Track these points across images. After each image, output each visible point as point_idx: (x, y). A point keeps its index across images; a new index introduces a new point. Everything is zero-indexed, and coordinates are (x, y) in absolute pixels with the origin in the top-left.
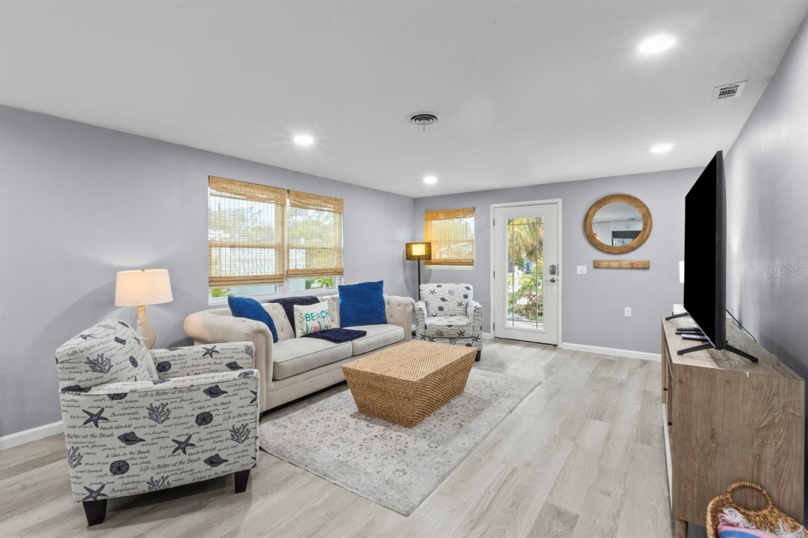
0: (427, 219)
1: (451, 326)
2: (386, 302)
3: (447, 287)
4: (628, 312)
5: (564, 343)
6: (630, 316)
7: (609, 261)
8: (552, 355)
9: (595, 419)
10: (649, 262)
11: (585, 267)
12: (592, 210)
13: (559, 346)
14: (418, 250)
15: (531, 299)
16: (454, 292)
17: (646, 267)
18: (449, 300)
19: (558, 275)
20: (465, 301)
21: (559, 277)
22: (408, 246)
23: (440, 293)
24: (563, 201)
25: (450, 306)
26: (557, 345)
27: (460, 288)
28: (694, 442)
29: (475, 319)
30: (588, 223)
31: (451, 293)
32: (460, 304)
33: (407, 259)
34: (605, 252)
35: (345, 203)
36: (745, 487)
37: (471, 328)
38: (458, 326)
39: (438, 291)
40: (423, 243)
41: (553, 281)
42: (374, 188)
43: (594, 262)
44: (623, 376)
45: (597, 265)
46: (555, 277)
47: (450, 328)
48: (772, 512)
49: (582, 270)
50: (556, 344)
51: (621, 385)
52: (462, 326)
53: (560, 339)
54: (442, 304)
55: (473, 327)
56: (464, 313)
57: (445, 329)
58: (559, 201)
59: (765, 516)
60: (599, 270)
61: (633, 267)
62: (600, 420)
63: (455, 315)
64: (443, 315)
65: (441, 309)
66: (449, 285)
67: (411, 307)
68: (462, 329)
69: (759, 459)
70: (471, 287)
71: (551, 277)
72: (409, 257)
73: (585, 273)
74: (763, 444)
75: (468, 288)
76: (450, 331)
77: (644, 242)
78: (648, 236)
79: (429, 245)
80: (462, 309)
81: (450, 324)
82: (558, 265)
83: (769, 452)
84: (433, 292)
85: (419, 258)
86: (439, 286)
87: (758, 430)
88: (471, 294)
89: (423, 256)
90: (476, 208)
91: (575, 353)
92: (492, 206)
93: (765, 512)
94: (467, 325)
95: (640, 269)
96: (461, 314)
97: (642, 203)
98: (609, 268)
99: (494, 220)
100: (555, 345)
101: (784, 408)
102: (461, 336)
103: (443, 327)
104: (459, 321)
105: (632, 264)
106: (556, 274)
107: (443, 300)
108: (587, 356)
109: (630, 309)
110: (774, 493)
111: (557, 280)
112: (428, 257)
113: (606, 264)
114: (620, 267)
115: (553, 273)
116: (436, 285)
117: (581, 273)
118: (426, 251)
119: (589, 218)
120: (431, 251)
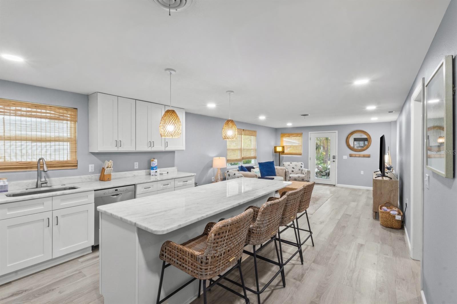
0: (281, 137)
1: (299, 177)
2: (275, 169)
3: (294, 163)
5: (338, 184)
6: (363, 174)
7: (355, 154)
8: (333, 189)
9: (353, 202)
10: (370, 155)
11: (346, 156)
12: (349, 136)
13: (336, 185)
14: (279, 149)
15: (319, 169)
17: (369, 156)
18: (296, 168)
19: (336, 159)
20: (301, 169)
21: (336, 160)
22: (275, 147)
23: (292, 166)
25: (296, 170)
26: (335, 185)
27: (299, 164)
28: (377, 195)
29: (307, 175)
30: (348, 141)
31: (296, 165)
32: (300, 170)
34: (354, 151)
35: (257, 132)
36: (387, 203)
37: (306, 178)
38: (302, 177)
40: (281, 146)
41: (334, 161)
42: (265, 126)
43: (350, 154)
44: (361, 193)
45: (351, 156)
46: (335, 160)
48: (392, 207)
49: (345, 157)
50: (335, 184)
51: (360, 195)
52: (303, 177)
54: (293, 170)
55: (307, 177)
56: (301, 173)
57: (297, 178)
58: (337, 132)
59: (391, 208)
61: (364, 156)
62: (354, 202)
63: (298, 174)
64: (294, 174)
65: (293, 171)
66: (295, 163)
67: (285, 171)
68: (303, 178)
69: (390, 197)
70: (303, 164)
71: (333, 160)
72: (276, 152)
74: (391, 194)
75: (302, 164)
76: (299, 179)
77: (368, 148)
78: (370, 146)
79: (283, 147)
80: (300, 171)
81: (299, 176)
82: (336, 156)
83: (392, 195)
84: (289, 165)
85: (279, 152)
87: (390, 191)
88: (303, 166)
90: (303, 133)
91: (342, 188)
92: (309, 132)
93: (391, 207)
94: (305, 177)
95: (367, 157)
96: (300, 173)
97: (368, 134)
98: (355, 157)
99: (310, 138)
100: (334, 185)
101: (395, 187)
102: (303, 180)
104: (302, 176)
105: (364, 155)
107: (293, 168)
108: (347, 188)
110: (393, 203)
112: (283, 152)
113: (354, 155)
114: (359, 157)
115: (334, 158)
116: (290, 162)
117: (345, 159)
118: (282, 150)
119: (348, 138)
120: (284, 149)
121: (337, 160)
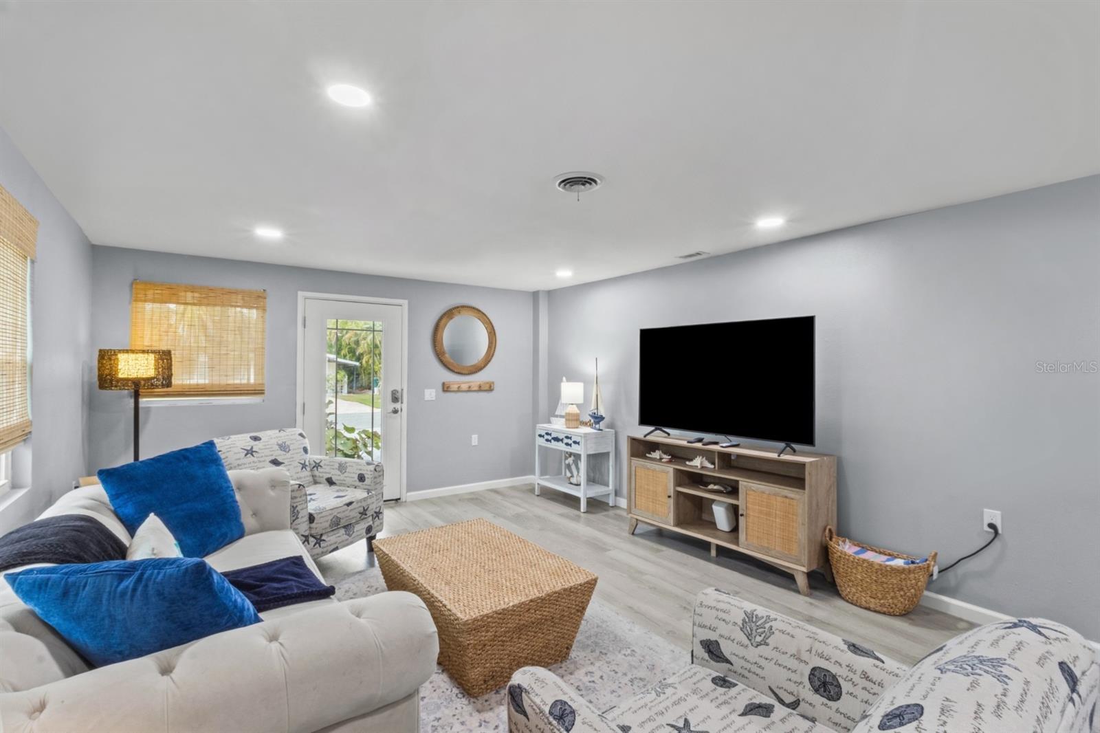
1: (351, 504)
3: (270, 437)
4: (475, 440)
5: (409, 494)
6: (476, 444)
7: (459, 383)
10: (493, 383)
11: (434, 390)
12: (443, 320)
13: (403, 499)
14: (133, 366)
16: (289, 446)
17: (490, 388)
18: (286, 462)
19: (402, 403)
20: (307, 459)
21: (403, 405)
22: (106, 356)
23: (267, 452)
24: (409, 303)
26: (399, 499)
27: (291, 438)
29: (376, 484)
30: (438, 338)
32: (304, 466)
33: (102, 387)
34: (456, 373)
39: (260, 449)
40: (148, 352)
41: (395, 411)
43: (443, 384)
45: (446, 388)
46: (398, 406)
47: (351, 507)
49: (430, 394)
50: (398, 497)
52: (365, 499)
53: (404, 491)
56: (312, 480)
57: (344, 512)
58: (405, 302)
60: (448, 394)
61: (480, 388)
66: (269, 434)
68: (364, 504)
70: (304, 433)
71: (392, 406)
73: (434, 399)
75: (302, 436)
76: (351, 514)
77: (490, 360)
78: (494, 354)
79: (165, 357)
80: (308, 472)
81: (346, 500)
82: (402, 390)
84: (251, 452)
85: (137, 388)
86: (256, 439)
89: (148, 380)
90: (268, 294)
92: (298, 294)
95: (486, 390)
97: (487, 318)
98: (459, 390)
99: (305, 318)
100: (397, 500)
102: (364, 516)
103: (339, 510)
105: (479, 385)
106: (400, 402)
107: (275, 463)
109: (476, 436)
111: (401, 410)
112: (163, 382)
113: (456, 386)
114: (469, 390)
115: (395, 399)
116: (247, 436)
117: (430, 399)
118: (156, 369)
119: (440, 330)
120: (170, 368)
121: (405, 406)
